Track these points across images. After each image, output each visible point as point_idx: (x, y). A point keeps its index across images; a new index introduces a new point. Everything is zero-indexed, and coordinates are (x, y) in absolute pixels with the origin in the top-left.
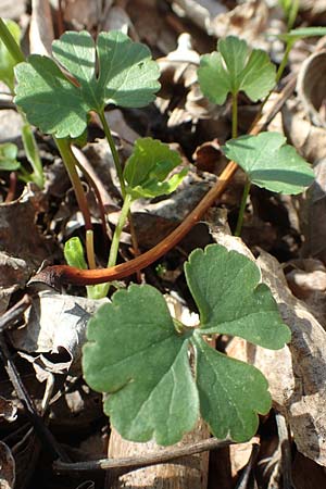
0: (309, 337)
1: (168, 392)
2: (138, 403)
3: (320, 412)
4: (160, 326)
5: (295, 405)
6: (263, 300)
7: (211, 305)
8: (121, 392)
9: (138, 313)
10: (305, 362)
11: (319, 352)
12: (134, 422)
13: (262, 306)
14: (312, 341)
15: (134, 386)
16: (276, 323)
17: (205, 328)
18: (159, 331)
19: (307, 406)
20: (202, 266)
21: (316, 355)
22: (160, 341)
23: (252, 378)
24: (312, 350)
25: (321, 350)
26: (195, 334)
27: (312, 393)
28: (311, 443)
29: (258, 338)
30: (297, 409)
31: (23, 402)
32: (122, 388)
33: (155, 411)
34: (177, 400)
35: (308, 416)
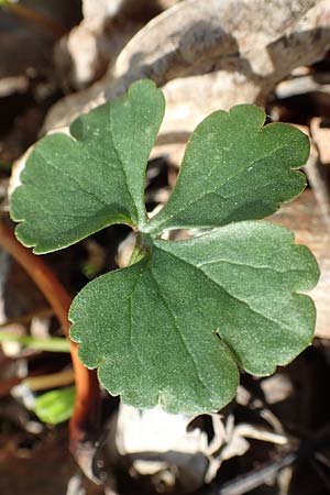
0: (152, 54)
1: (235, 272)
2: (253, 320)
3: (260, 29)
4: (133, 288)
5: (256, 67)
6: (94, 126)
7: (101, 207)
8: (236, 348)
9: (114, 325)
10: (188, 56)
11: (173, 36)
12: (284, 326)
13: (102, 127)
14: (158, 48)
15: (227, 327)
16: (127, 104)
17: (136, 214)
18: (141, 289)
19: (255, 47)
20: (41, 225)
21: (177, 39)
22: (157, 287)
23: (211, 136)
24: (170, 48)
25: (170, 32)
26: (146, 230)
27: (233, 43)
28: (309, 41)
29: (148, 131)
30: (261, 64)
31: (280, 470)
32: (230, 347)
33: (264, 293)
34: (246, 256)
35: (271, 47)
